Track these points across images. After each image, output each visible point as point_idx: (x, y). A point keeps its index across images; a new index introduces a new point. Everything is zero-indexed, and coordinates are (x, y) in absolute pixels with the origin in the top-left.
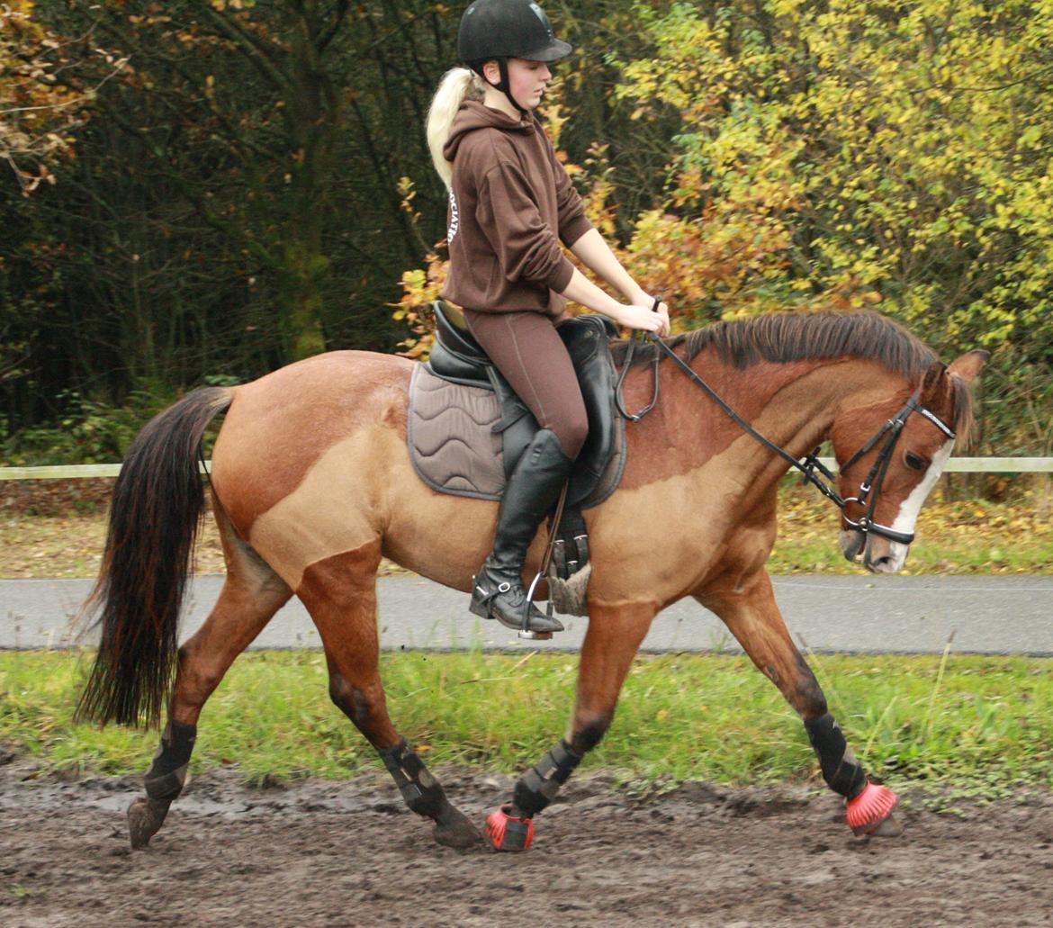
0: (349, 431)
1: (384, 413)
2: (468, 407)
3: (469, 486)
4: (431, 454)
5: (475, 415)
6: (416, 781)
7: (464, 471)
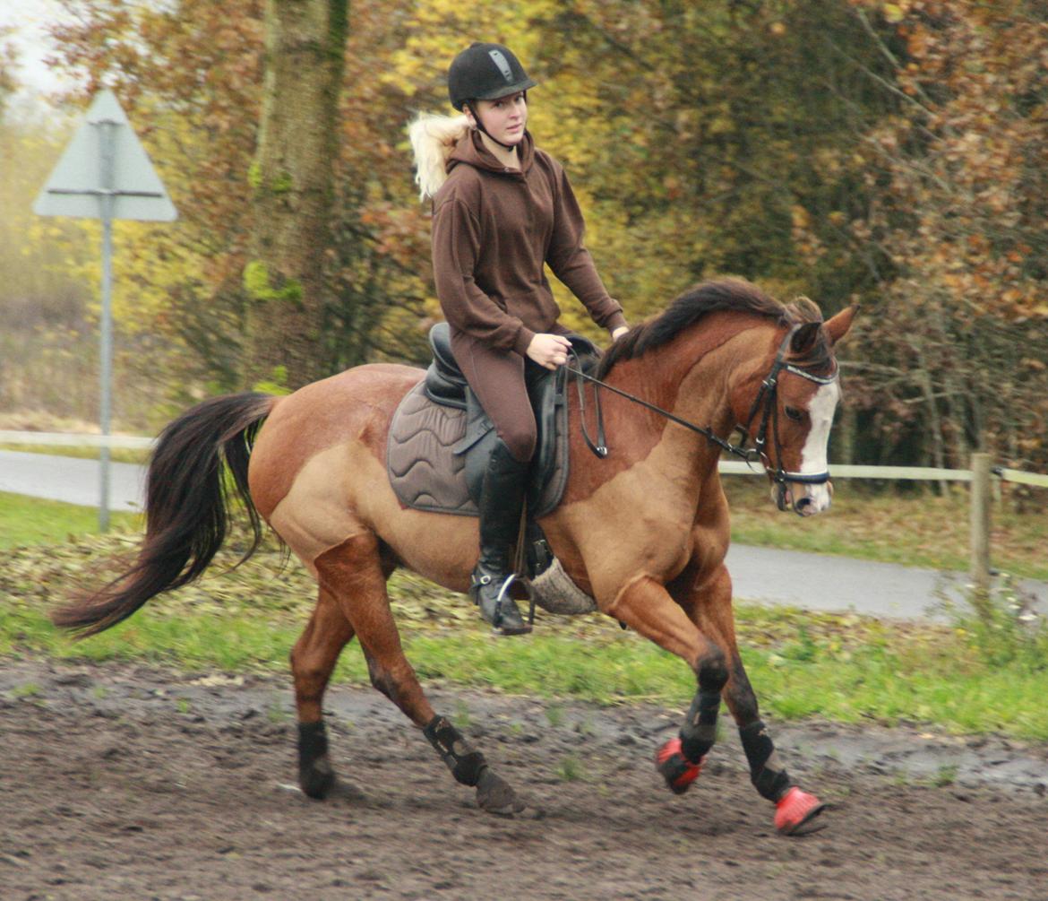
0: (329, 443)
1: (361, 432)
2: (437, 431)
3: (434, 502)
4: (402, 475)
5: (441, 438)
6: (451, 752)
7: (429, 489)
